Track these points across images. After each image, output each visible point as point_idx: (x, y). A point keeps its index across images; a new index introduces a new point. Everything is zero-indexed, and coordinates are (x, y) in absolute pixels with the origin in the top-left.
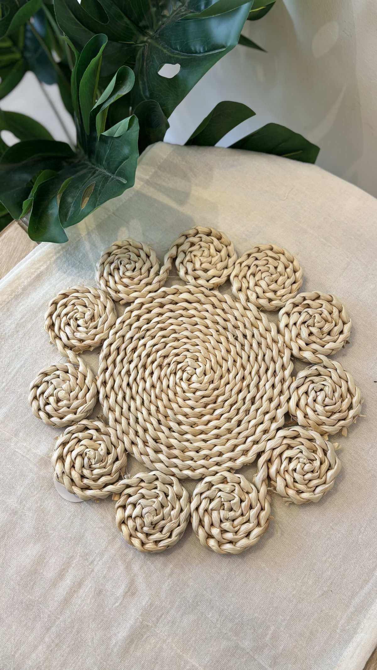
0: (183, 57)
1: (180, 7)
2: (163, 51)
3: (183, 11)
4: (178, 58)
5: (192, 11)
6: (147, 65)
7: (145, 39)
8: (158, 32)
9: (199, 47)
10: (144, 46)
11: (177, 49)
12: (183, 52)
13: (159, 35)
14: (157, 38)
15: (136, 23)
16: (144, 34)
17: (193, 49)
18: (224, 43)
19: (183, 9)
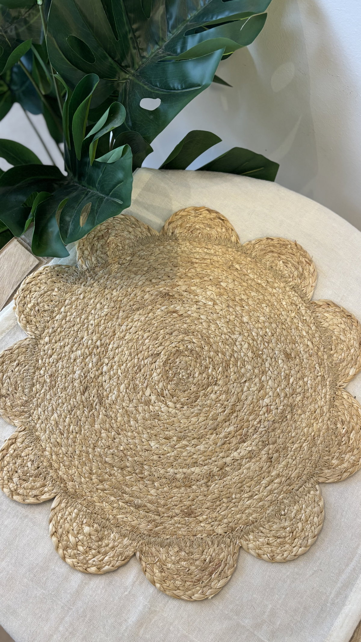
0: (162, 93)
1: (158, 49)
2: (144, 87)
3: (160, 53)
4: (158, 94)
5: (169, 53)
6: (129, 98)
7: (127, 76)
8: (139, 70)
9: (177, 85)
10: (126, 83)
11: (156, 86)
12: (162, 89)
13: (140, 73)
14: (137, 75)
15: (119, 63)
16: (126, 73)
17: (172, 86)
18: (199, 83)
19: (160, 51)
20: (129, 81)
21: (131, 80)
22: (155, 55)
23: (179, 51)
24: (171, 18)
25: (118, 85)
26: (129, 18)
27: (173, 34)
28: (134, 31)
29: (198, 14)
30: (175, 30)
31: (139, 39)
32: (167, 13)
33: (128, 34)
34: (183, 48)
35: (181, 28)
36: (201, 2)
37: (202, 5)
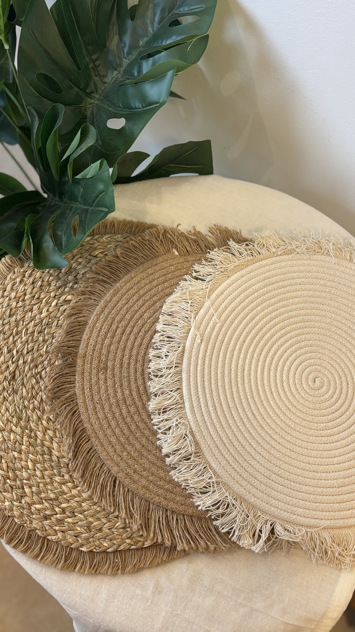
0: (126, 113)
1: (117, 74)
2: (108, 109)
4: (122, 113)
5: (127, 76)
6: (97, 120)
7: (93, 101)
8: (102, 95)
9: (138, 104)
10: (92, 107)
11: (121, 108)
12: (125, 109)
13: (104, 97)
14: (102, 100)
15: (84, 91)
16: (91, 98)
17: (133, 106)
18: (157, 100)
19: (120, 76)
20: (95, 105)
21: (96, 105)
22: (115, 80)
23: (136, 74)
24: (125, 46)
25: (86, 110)
26: (88, 51)
27: (129, 60)
28: (94, 61)
29: (149, 40)
30: (130, 56)
31: (99, 68)
32: (121, 42)
33: (89, 64)
34: (140, 71)
35: (135, 53)
36: (150, 29)
37: (151, 31)
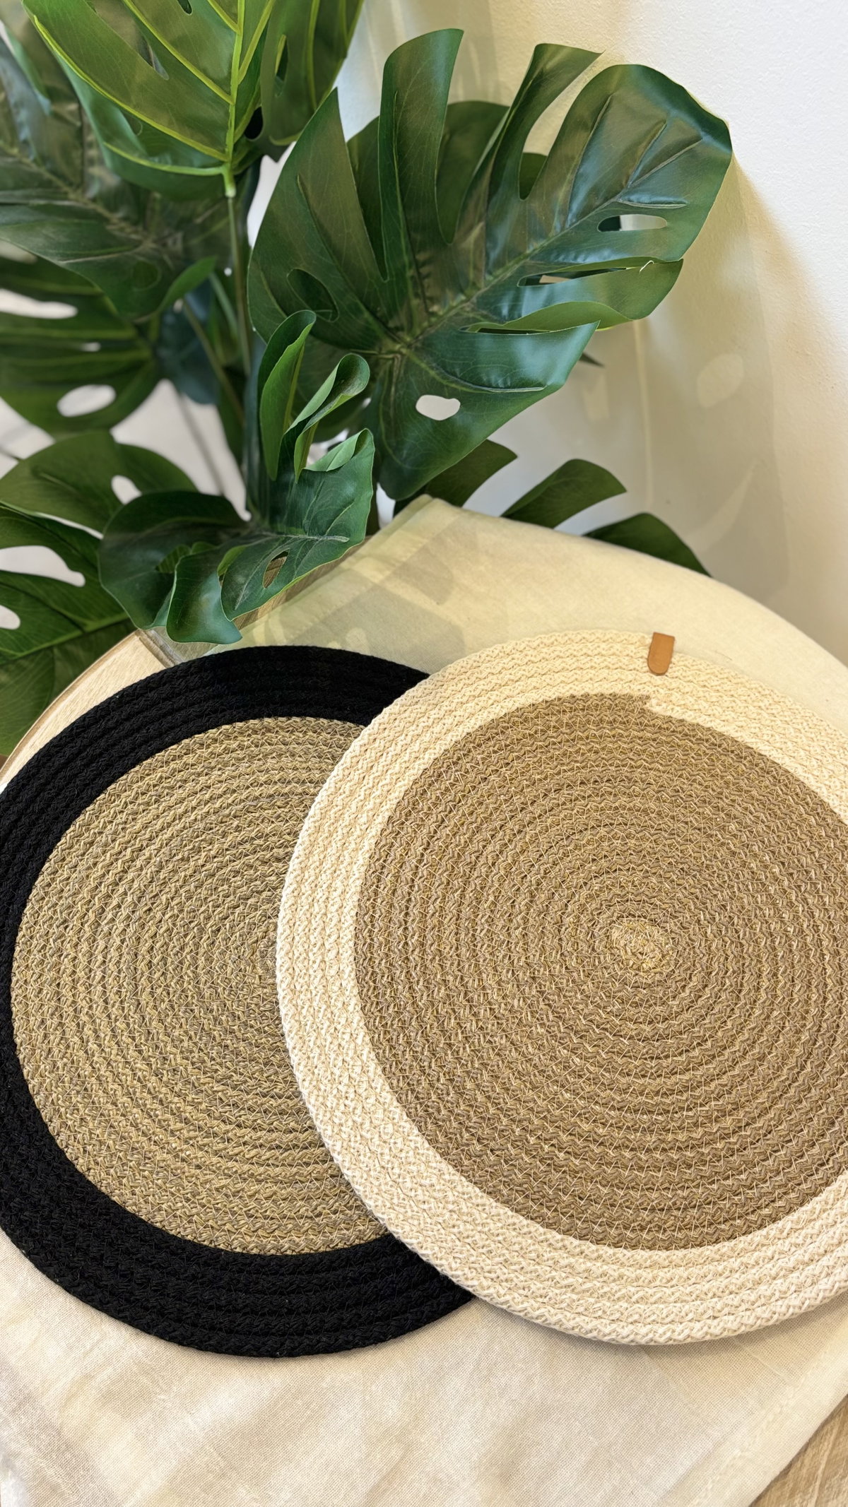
0: (464, 389)
1: (463, 302)
2: (427, 373)
3: (468, 309)
4: (456, 389)
5: (485, 312)
6: (396, 391)
7: (397, 347)
8: (420, 338)
9: (496, 378)
10: (393, 359)
11: (454, 374)
13: (423, 344)
14: (417, 349)
15: (383, 322)
16: (395, 341)
17: (485, 379)
18: (541, 380)
19: (468, 307)
20: (399, 356)
21: (403, 356)
22: (457, 314)
23: (505, 312)
24: (494, 247)
26: (412, 242)
27: (495, 278)
28: (418, 265)
29: (549, 245)
30: (499, 272)
31: (426, 282)
32: (487, 237)
33: (407, 269)
34: (515, 307)
35: (512, 268)
36: (557, 223)
37: (558, 230)
